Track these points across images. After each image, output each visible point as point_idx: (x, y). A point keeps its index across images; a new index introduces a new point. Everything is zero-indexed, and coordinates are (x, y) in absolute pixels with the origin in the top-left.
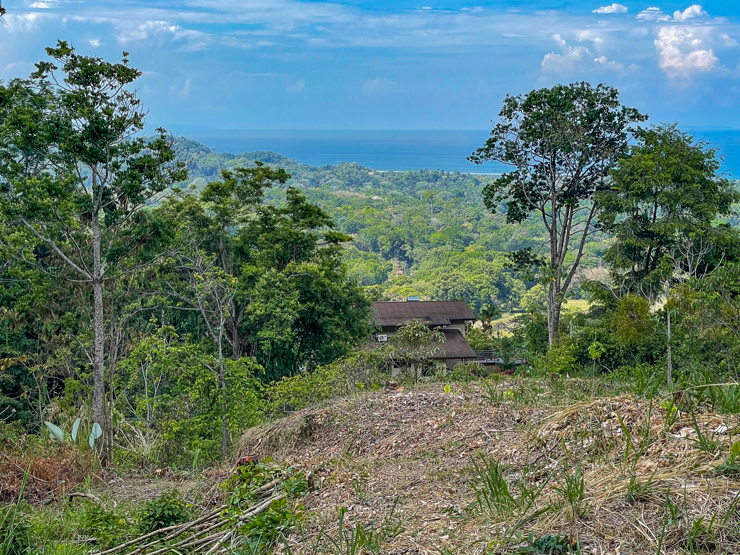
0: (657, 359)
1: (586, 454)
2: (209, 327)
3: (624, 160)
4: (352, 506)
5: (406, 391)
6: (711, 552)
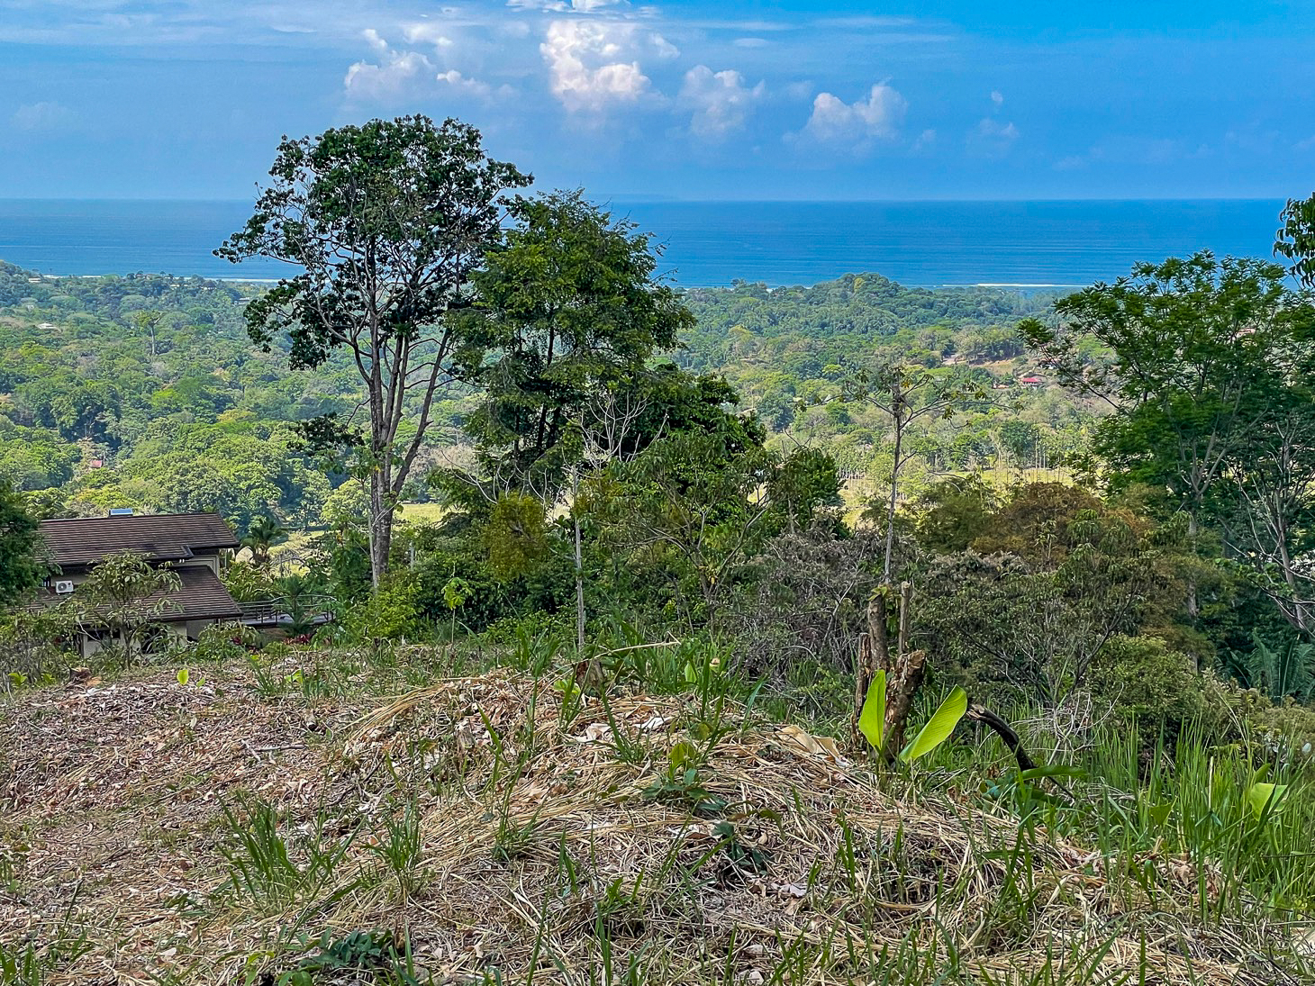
0: (561, 603)
1: (429, 780)
3: (494, 254)
5: (106, 683)
6: (636, 937)
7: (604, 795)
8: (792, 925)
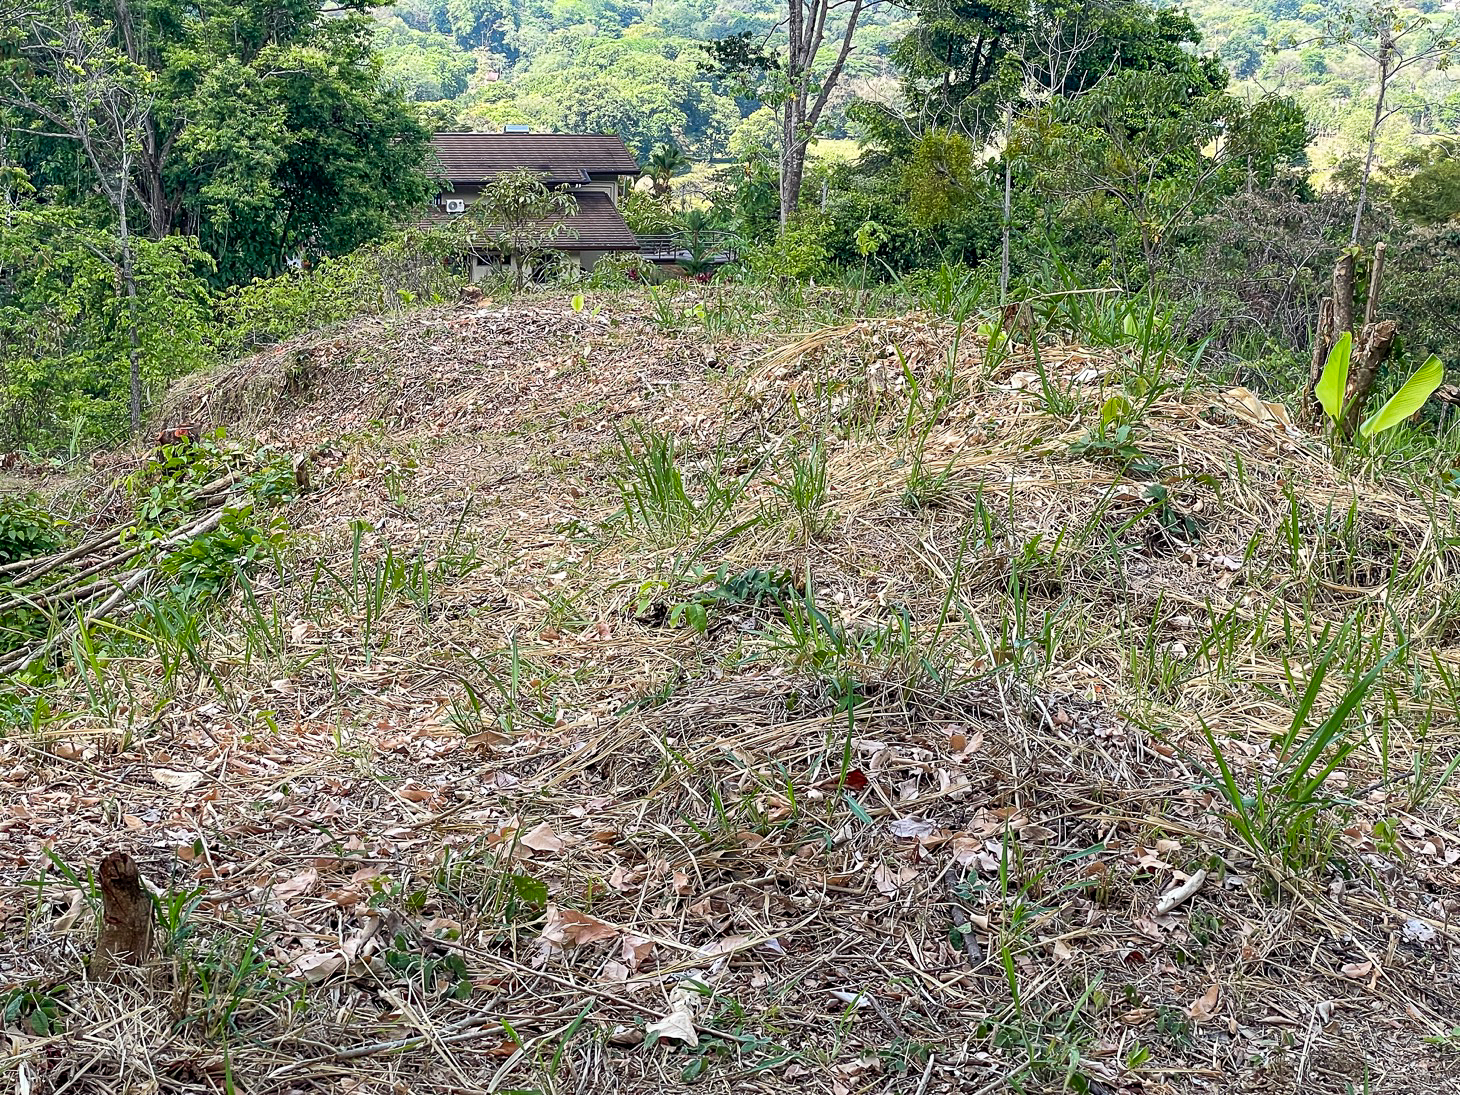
0: (984, 256)
1: (836, 423)
2: (100, 174)
4: (383, 520)
5: (498, 305)
6: (1052, 598)
7: (1026, 448)
8: (1223, 599)
